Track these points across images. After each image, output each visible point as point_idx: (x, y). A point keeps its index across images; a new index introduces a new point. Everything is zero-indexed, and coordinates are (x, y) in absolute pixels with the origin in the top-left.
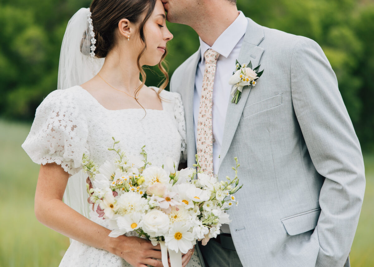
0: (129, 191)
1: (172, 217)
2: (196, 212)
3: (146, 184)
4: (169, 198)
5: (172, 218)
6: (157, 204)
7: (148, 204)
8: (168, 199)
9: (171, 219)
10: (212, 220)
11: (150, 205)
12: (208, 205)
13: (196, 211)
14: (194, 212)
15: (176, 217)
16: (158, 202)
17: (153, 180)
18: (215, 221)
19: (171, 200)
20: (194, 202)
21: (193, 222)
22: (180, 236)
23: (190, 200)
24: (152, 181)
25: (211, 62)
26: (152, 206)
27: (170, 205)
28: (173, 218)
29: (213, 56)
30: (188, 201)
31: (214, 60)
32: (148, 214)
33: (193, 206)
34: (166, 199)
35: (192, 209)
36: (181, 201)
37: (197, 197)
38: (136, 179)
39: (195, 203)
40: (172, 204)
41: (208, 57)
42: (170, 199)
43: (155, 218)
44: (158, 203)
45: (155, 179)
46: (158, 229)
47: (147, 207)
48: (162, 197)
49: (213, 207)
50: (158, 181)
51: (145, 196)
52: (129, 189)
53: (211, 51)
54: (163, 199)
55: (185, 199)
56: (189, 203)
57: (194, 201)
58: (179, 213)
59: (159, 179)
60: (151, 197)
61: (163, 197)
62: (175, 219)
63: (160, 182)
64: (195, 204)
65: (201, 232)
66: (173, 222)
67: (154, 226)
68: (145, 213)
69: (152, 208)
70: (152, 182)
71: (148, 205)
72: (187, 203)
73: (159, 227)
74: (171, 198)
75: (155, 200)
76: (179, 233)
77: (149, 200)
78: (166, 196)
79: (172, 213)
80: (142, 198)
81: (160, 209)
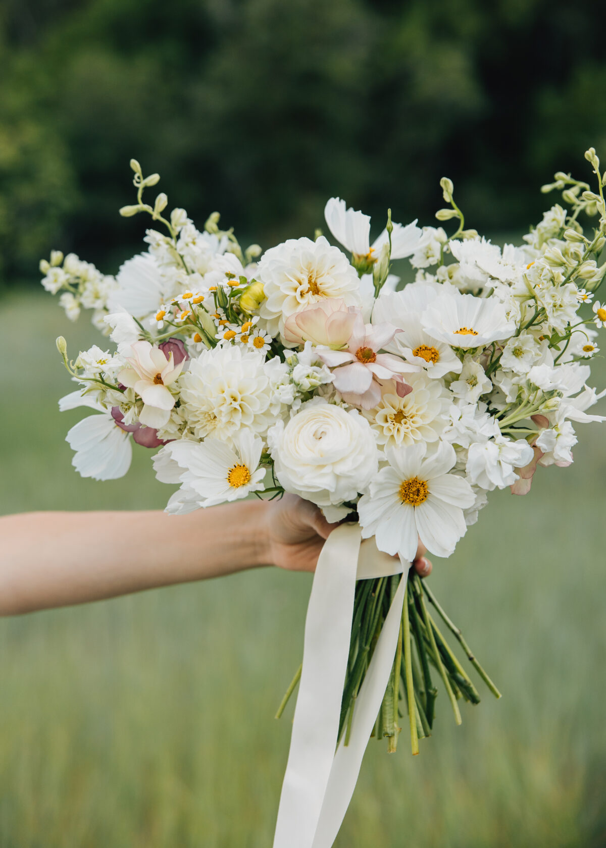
0: (219, 344)
1: (387, 421)
2: (474, 385)
3: (272, 308)
4: (370, 350)
5: (385, 425)
6: (324, 376)
7: (292, 381)
8: (366, 356)
9: (381, 427)
10: (536, 404)
11: (297, 385)
12: (517, 352)
13: (473, 382)
14: (469, 387)
15: (400, 416)
16: (325, 367)
17: (296, 290)
18: (547, 407)
19: (379, 357)
20: (457, 349)
21: (468, 428)
22: (422, 492)
23: (443, 344)
24: (292, 294)
26: (307, 384)
27: (375, 378)
28: (389, 424)
30: (437, 348)
32: (294, 420)
33: (456, 366)
34: (357, 355)
35: (455, 377)
36: (408, 353)
37: (468, 329)
38: (233, 295)
39: (461, 353)
40: (384, 374)
42: (374, 355)
43: (319, 437)
44: (328, 371)
45: (306, 286)
46: (338, 477)
47: (287, 394)
48: (342, 348)
49: (537, 355)
50: (315, 290)
52: (217, 337)
54: (347, 357)
55: (423, 343)
56: (442, 355)
57: (456, 345)
58: (411, 403)
59: (319, 282)
60: (300, 355)
61: (347, 351)
62: (397, 425)
63: (324, 293)
64: (462, 358)
65: (499, 462)
66: (392, 436)
67: (322, 467)
68: (280, 423)
69: (308, 395)
70: (295, 298)
71: (292, 385)
72: (434, 357)
73: (341, 469)
74: (375, 351)
75: (318, 364)
76: (415, 481)
77: (292, 366)
78: (355, 346)
79: (383, 407)
80: (267, 359)
81: (337, 398)
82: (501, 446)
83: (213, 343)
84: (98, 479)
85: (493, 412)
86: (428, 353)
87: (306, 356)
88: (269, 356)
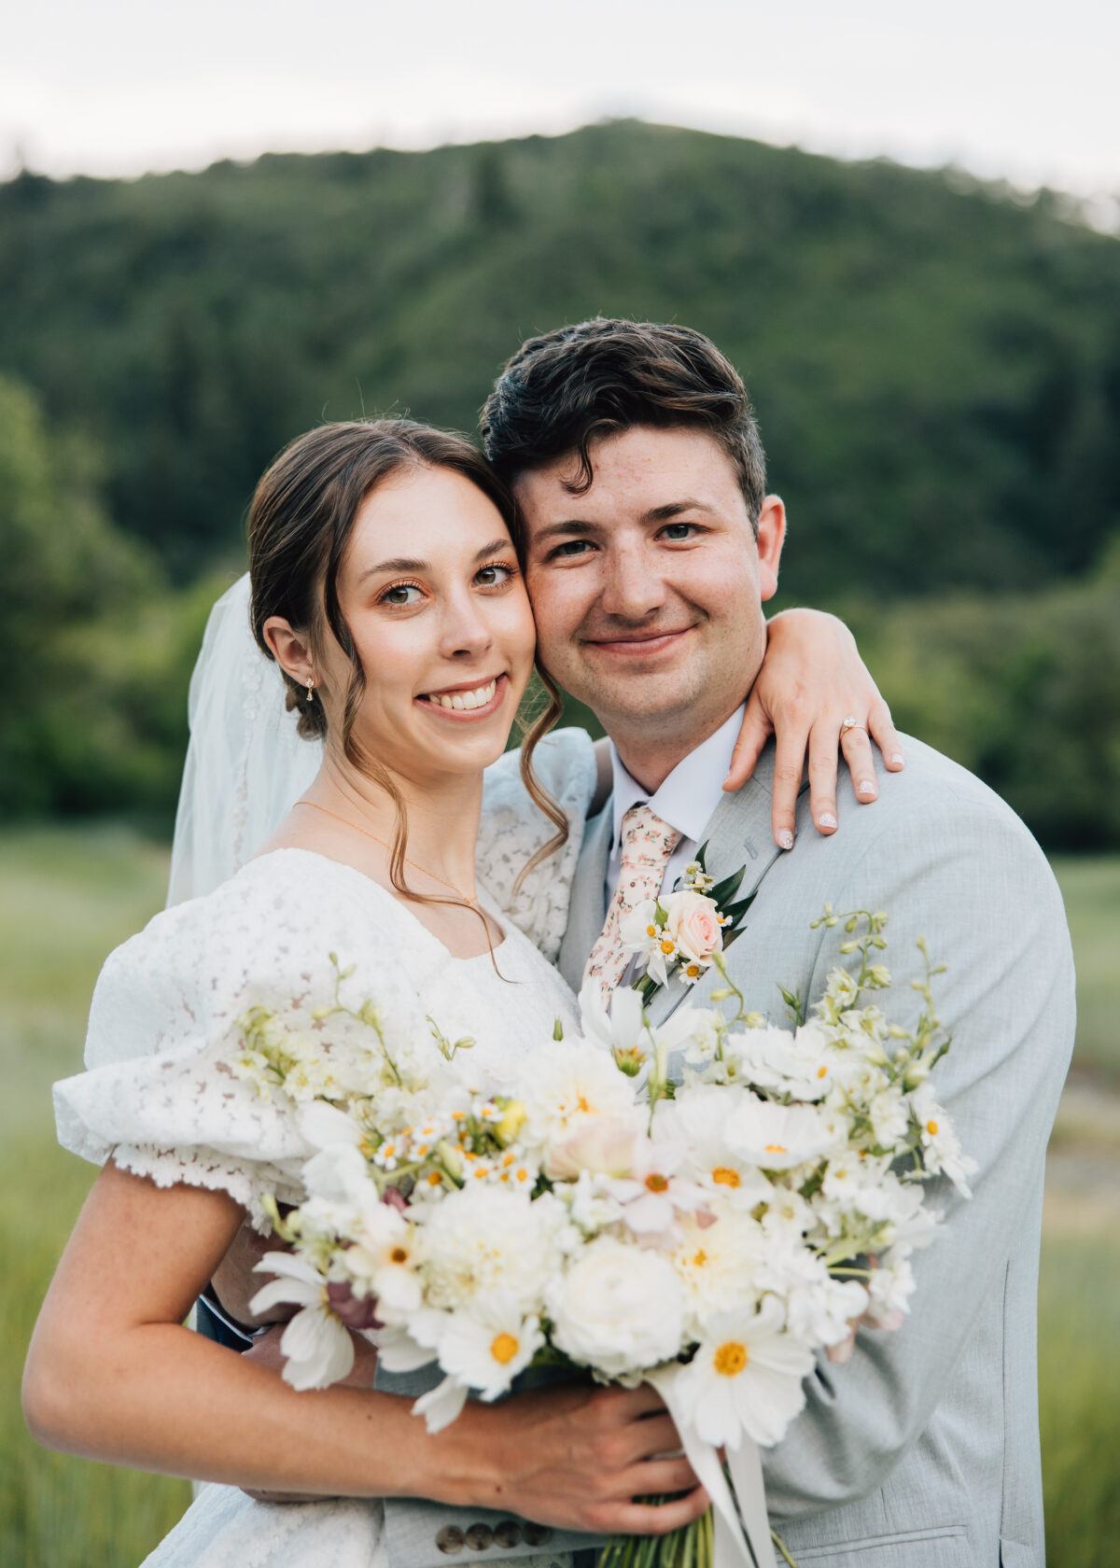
0: (468, 1185)
1: (686, 1265)
2: (791, 1218)
3: (536, 1131)
4: (661, 1176)
5: (685, 1270)
6: (609, 1213)
7: (573, 1222)
8: (657, 1184)
9: (681, 1273)
11: (580, 1227)
12: (840, 1175)
13: (790, 1214)
14: (786, 1220)
15: (701, 1258)
16: (613, 1202)
17: (563, 1108)
18: (878, 1240)
19: (670, 1184)
20: (766, 1172)
22: (742, 1358)
23: (743, 1164)
24: (560, 1113)
25: (643, 861)
26: (591, 1225)
27: (675, 1210)
28: (690, 1268)
29: (656, 839)
30: (736, 1168)
31: (658, 855)
33: (766, 1193)
34: (646, 1185)
36: (707, 1179)
39: (771, 1176)
40: (683, 1204)
41: (635, 839)
42: (666, 1183)
43: (612, 1285)
44: (617, 1207)
45: (574, 1103)
46: (636, 1335)
47: (568, 1238)
48: (626, 1178)
50: (586, 1108)
51: (543, 1184)
52: (464, 1175)
53: (649, 816)
54: (634, 1188)
55: (720, 1164)
56: (744, 1178)
57: (763, 1165)
59: (588, 1097)
60: (578, 1188)
61: (634, 1180)
62: (699, 1270)
63: (594, 1109)
64: (772, 1181)
65: (828, 1313)
66: (694, 1284)
67: (616, 1322)
68: (558, 1277)
69: (591, 1237)
71: (572, 1225)
72: (734, 1180)
73: (639, 1324)
74: (666, 1177)
75: (599, 1196)
76: (732, 1345)
77: (571, 1202)
78: (643, 1170)
79: (681, 1247)
80: (533, 1198)
81: (628, 1238)
82: (829, 1292)
83: (460, 1184)
84: (318, 1388)
85: (812, 1248)
86: (728, 1176)
87: (583, 1188)
88: (536, 1193)
